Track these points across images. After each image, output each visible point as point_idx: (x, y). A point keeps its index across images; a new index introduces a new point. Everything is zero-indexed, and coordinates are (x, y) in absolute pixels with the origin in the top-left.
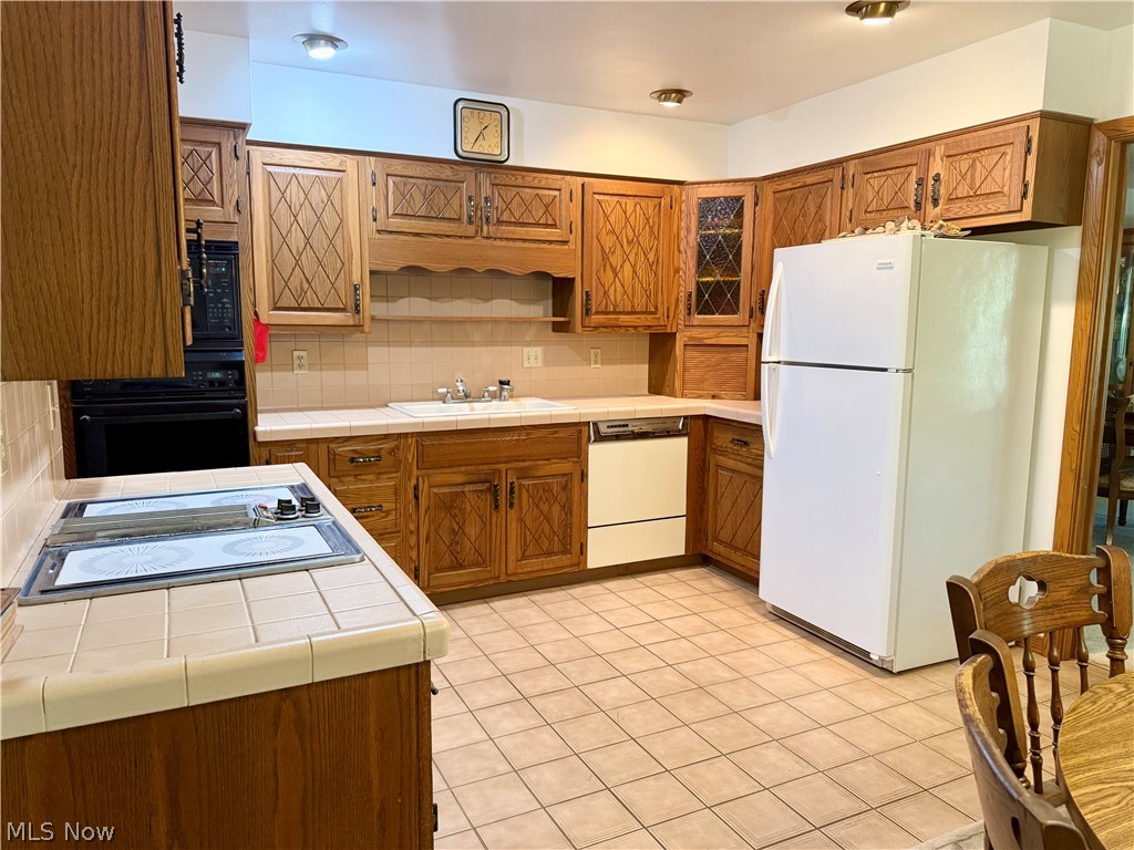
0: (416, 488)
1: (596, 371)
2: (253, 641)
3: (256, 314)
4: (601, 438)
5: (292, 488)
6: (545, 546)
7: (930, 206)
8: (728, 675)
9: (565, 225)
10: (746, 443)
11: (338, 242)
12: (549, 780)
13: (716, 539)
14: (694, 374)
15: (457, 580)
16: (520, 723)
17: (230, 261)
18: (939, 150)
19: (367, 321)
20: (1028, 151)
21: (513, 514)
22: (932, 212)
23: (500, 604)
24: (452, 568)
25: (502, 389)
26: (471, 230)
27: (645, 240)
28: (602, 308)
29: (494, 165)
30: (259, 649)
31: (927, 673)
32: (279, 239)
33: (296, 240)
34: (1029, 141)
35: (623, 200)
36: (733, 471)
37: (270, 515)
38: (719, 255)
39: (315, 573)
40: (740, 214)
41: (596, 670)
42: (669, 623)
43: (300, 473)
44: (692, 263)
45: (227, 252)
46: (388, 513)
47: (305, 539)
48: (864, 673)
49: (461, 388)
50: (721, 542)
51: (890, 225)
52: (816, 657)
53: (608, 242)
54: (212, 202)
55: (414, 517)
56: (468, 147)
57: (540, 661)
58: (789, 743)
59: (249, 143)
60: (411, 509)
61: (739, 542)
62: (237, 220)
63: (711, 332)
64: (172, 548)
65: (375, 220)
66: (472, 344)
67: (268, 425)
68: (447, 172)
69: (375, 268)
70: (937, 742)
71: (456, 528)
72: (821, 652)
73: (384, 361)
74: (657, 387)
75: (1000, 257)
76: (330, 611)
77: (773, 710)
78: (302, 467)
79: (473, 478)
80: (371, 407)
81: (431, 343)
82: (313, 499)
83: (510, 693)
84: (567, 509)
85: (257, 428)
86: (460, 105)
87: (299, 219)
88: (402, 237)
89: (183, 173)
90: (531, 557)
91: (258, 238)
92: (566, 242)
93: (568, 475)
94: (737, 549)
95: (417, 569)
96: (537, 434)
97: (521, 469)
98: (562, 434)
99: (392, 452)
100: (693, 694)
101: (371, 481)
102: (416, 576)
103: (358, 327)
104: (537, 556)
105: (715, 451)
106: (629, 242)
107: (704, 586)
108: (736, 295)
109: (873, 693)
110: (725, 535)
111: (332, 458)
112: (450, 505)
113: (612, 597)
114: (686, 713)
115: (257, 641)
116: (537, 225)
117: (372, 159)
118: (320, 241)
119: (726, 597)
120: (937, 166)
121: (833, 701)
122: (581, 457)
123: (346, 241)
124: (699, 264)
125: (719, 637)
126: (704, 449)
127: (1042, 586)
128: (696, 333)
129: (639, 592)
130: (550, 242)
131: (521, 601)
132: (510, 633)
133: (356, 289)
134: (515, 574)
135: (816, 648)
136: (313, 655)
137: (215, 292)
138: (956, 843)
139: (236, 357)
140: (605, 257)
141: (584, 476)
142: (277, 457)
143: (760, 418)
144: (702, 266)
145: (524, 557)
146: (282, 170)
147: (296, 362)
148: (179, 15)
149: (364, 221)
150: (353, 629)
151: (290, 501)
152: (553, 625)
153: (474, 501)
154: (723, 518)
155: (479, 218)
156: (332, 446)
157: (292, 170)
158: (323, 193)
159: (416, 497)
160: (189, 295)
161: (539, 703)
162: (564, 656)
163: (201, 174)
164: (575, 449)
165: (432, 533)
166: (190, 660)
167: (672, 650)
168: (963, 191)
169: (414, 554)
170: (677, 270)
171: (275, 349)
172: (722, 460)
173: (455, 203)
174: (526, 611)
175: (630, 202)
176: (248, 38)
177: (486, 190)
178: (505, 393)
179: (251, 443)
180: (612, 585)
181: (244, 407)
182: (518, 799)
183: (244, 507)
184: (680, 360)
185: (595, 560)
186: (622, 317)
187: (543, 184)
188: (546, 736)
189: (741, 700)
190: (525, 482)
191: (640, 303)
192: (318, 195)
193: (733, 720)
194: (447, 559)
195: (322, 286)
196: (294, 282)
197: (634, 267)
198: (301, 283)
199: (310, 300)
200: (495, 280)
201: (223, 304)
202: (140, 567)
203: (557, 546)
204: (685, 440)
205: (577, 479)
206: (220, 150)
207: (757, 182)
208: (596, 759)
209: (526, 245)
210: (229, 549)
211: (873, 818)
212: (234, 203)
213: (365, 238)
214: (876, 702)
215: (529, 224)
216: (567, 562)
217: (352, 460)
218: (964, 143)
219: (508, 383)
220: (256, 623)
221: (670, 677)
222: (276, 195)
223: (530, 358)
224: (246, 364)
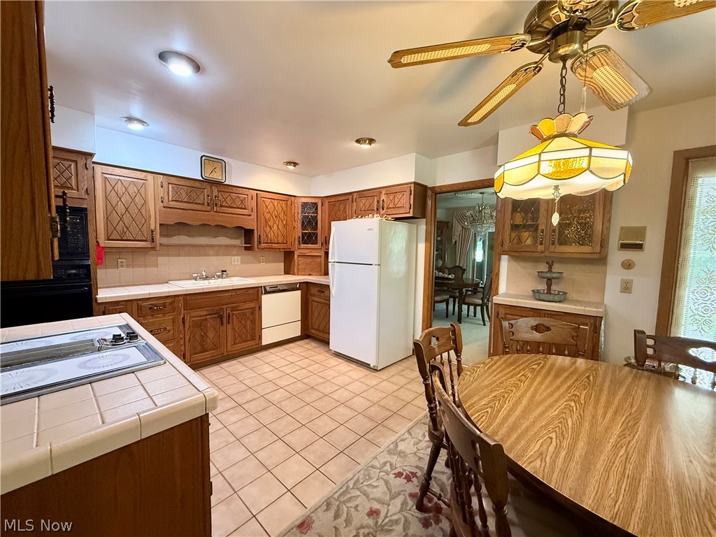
0: (183, 318)
1: (263, 266)
2: (101, 423)
3: (97, 242)
4: (267, 293)
5: (120, 327)
6: (244, 337)
7: (381, 210)
8: (322, 380)
9: (250, 209)
10: (323, 292)
11: (143, 211)
12: (253, 441)
13: (312, 328)
14: (302, 266)
15: (204, 357)
16: (238, 417)
17: (82, 217)
18: (384, 192)
19: (158, 245)
20: (411, 194)
21: (229, 326)
22: (382, 212)
23: (224, 365)
24: (201, 352)
25: (223, 274)
26: (209, 208)
27: (282, 215)
28: (266, 241)
29: (218, 184)
30: (105, 428)
31: (389, 369)
32: (110, 209)
33: (121, 209)
34: (411, 191)
35: (273, 201)
36: (318, 302)
37: (108, 343)
38: (309, 223)
39: (138, 374)
40: (317, 209)
41: (270, 387)
42: (297, 363)
43: (125, 318)
44: (300, 225)
45: (81, 213)
46: (169, 331)
47: (130, 355)
48: (369, 372)
49: (204, 274)
50: (314, 329)
51: (370, 215)
52: (351, 368)
53: (268, 216)
54: (72, 189)
55: (183, 332)
56: (207, 175)
57: (246, 388)
58: (348, 404)
59: (94, 163)
60: (181, 328)
61: (321, 328)
62: (86, 197)
63: (308, 251)
64: (42, 370)
65: (162, 202)
66: (208, 255)
67: (103, 295)
68: (197, 185)
69: (161, 223)
70: (395, 394)
71: (203, 334)
72: (353, 366)
73: (166, 263)
74: (287, 272)
75: (402, 228)
76: (149, 395)
77: (339, 392)
78: (125, 315)
79: (210, 312)
80: (159, 284)
81: (190, 255)
82: (134, 333)
83: (233, 404)
84: (253, 322)
85: (97, 296)
86: (204, 158)
87: (122, 199)
88: (176, 210)
89: (53, 173)
90: (237, 344)
91: (99, 207)
92: (250, 215)
93: (253, 309)
94: (320, 331)
95: (184, 355)
96: (239, 292)
97: (232, 307)
98: (250, 291)
99: (171, 304)
100: (309, 391)
101: (160, 317)
102: (183, 358)
103: (153, 248)
104: (240, 343)
105: (311, 295)
106: (276, 217)
107: (308, 346)
108: (316, 237)
109: (372, 379)
110: (316, 327)
111: (140, 308)
112: (200, 325)
113: (273, 356)
114: (308, 399)
115: (103, 423)
116: (238, 208)
117: (161, 176)
118: (133, 210)
119: (316, 350)
120: (383, 197)
121: (360, 384)
122: (259, 301)
123: (148, 211)
124: (302, 226)
125: (316, 366)
126: (307, 295)
127: (438, 339)
128: (302, 251)
129: (283, 352)
130: (244, 215)
131: (234, 362)
132: (230, 377)
133: (152, 232)
134: (231, 351)
135: (351, 365)
136: (141, 424)
137: (73, 232)
138: (408, 431)
139: (87, 263)
140: (266, 222)
141: (260, 308)
142: (109, 310)
143: (329, 282)
144: (304, 227)
145: (235, 344)
146: (113, 177)
147: (120, 264)
148: (51, 87)
149: (157, 202)
150: (164, 405)
151: (120, 335)
152: (249, 371)
153: (212, 323)
154: (315, 320)
155: (213, 204)
156: (139, 302)
157: (119, 178)
158: (135, 189)
159: (184, 323)
160: (57, 231)
161: (246, 406)
162: (255, 383)
163: (65, 174)
164: (256, 297)
165: (192, 337)
166: (54, 446)
167: (299, 375)
168: (391, 206)
169: (183, 348)
170: (294, 228)
171: (108, 259)
172: (314, 298)
173: (201, 197)
174: (236, 366)
175: (276, 202)
176: (93, 114)
177: (215, 192)
178: (224, 276)
179: (94, 303)
180: (272, 350)
181: (90, 287)
182: (240, 453)
183: (92, 340)
184: (296, 261)
185: (265, 342)
186: (274, 245)
187: (240, 192)
188: (251, 421)
189: (327, 390)
190: (235, 312)
191: (280, 240)
192: (132, 190)
193: (326, 398)
194: (199, 348)
195: (134, 230)
196: (119, 228)
197: (278, 226)
198: (123, 228)
199: (128, 235)
200: (220, 229)
201: (78, 237)
202: (17, 385)
203: (249, 338)
204: (300, 291)
205: (257, 309)
206: (76, 164)
207: (323, 198)
208: (272, 427)
209: (233, 216)
210: (83, 366)
211: (380, 428)
212: (85, 189)
213: (157, 210)
214: (374, 382)
215: (234, 208)
216: (254, 344)
217: (150, 308)
218: (392, 190)
219: (225, 271)
220: (102, 410)
221: (300, 385)
222: (109, 189)
223: (235, 261)
224: (91, 267)
